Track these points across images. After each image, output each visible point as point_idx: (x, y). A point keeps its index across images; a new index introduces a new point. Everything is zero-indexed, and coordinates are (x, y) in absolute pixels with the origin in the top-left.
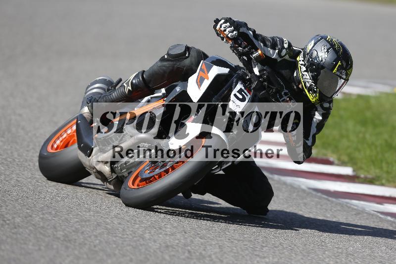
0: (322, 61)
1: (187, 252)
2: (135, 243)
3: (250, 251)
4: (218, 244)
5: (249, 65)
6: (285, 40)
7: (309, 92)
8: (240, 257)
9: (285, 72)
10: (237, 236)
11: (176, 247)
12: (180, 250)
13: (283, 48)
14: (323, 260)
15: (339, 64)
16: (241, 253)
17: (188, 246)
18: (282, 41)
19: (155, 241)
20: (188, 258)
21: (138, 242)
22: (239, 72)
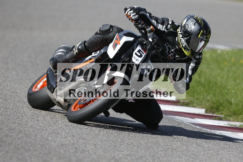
1: (74, 148)
2: (42, 143)
3: (113, 147)
4: (93, 143)
8: (107, 151)
10: (105, 139)
11: (68, 145)
12: (70, 147)
13: (169, 24)
14: (157, 153)
15: (202, 32)
16: (107, 148)
17: (75, 145)
18: (168, 20)
19: (55, 142)
20: (75, 152)
21: (45, 142)
22: (140, 40)
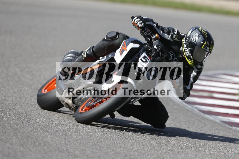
0: (195, 41)
5: (150, 43)
6: (175, 29)
7: (188, 59)
9: (175, 47)
13: (174, 34)
15: (205, 43)
18: (174, 30)
22: (145, 47)
